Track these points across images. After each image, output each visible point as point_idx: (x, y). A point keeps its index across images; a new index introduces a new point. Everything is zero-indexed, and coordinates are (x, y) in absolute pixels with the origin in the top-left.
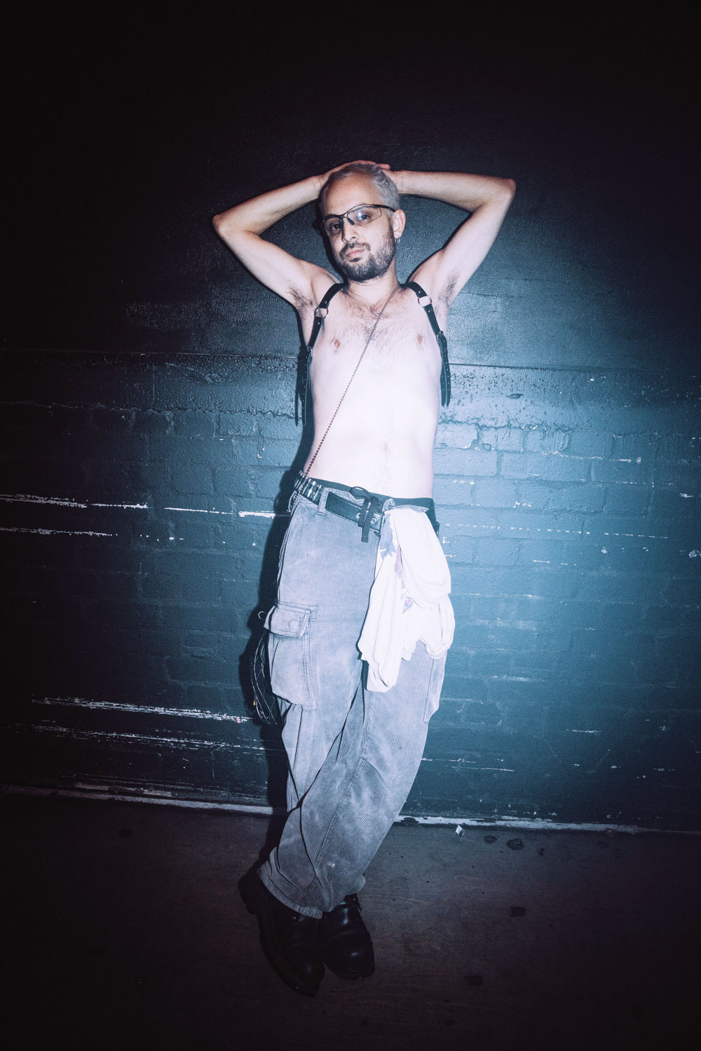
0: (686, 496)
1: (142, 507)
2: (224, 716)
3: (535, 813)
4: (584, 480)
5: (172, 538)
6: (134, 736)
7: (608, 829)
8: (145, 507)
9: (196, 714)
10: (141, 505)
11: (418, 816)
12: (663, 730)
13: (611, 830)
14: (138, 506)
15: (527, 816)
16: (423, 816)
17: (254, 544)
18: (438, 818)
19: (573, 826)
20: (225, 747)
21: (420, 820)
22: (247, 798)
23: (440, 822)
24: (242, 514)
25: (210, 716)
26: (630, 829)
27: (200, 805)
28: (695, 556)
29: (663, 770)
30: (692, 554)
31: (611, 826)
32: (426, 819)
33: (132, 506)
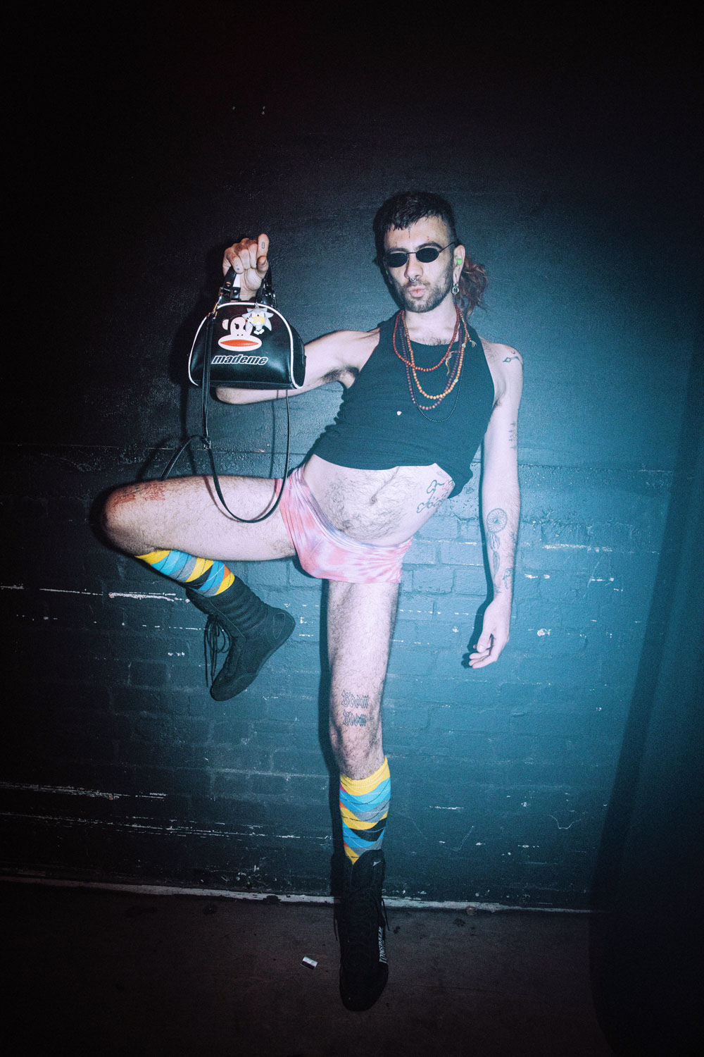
0: (530, 577)
1: (18, 588)
2: (97, 793)
3: (404, 892)
4: (432, 563)
5: (46, 618)
6: (9, 814)
7: (469, 907)
8: (21, 588)
9: (70, 791)
10: (18, 586)
11: (281, 894)
12: (525, 806)
13: (472, 907)
14: (15, 587)
15: (396, 895)
16: (286, 894)
17: (123, 624)
18: (301, 896)
19: (435, 904)
20: (99, 824)
21: (283, 898)
22: (120, 877)
23: (302, 900)
24: (112, 595)
25: (83, 793)
26: (492, 907)
27: (67, 883)
28: (544, 634)
29: (527, 846)
30: (541, 633)
31: (473, 904)
32: (289, 897)
33: (9, 587)
